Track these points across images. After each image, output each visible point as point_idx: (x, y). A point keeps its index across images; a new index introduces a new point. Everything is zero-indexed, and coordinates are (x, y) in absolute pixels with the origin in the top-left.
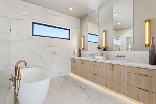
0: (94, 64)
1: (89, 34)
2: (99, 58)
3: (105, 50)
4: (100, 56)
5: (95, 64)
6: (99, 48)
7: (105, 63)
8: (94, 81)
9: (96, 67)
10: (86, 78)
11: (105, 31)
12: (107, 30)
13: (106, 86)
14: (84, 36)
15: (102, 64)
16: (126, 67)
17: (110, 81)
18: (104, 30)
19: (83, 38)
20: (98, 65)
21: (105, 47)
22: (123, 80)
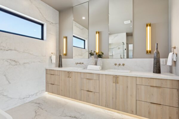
0: (88, 76)
1: (74, 36)
2: (93, 68)
3: (101, 57)
4: (93, 65)
5: (90, 77)
6: (91, 54)
7: (106, 75)
8: (88, 101)
9: (91, 81)
10: (75, 98)
11: (99, 33)
12: (101, 32)
13: (107, 106)
14: (66, 37)
15: (100, 76)
16: (135, 79)
17: (113, 98)
18: (97, 31)
19: (65, 39)
20: (95, 77)
21: (99, 53)
22: (131, 96)
